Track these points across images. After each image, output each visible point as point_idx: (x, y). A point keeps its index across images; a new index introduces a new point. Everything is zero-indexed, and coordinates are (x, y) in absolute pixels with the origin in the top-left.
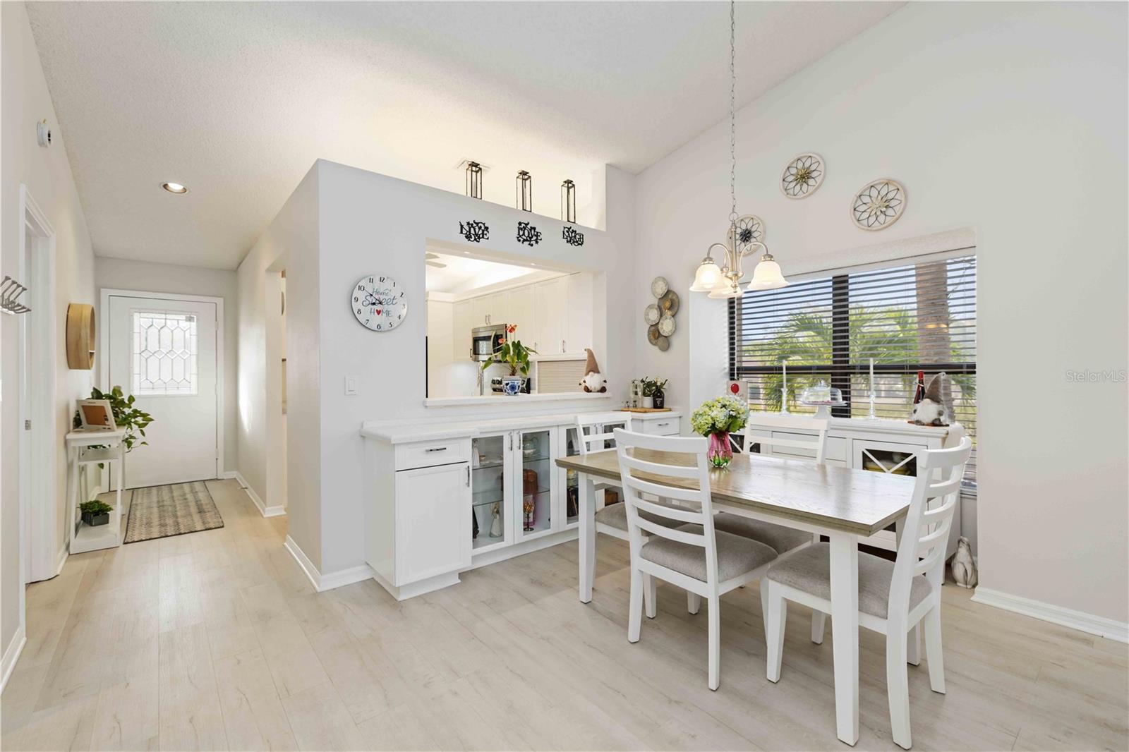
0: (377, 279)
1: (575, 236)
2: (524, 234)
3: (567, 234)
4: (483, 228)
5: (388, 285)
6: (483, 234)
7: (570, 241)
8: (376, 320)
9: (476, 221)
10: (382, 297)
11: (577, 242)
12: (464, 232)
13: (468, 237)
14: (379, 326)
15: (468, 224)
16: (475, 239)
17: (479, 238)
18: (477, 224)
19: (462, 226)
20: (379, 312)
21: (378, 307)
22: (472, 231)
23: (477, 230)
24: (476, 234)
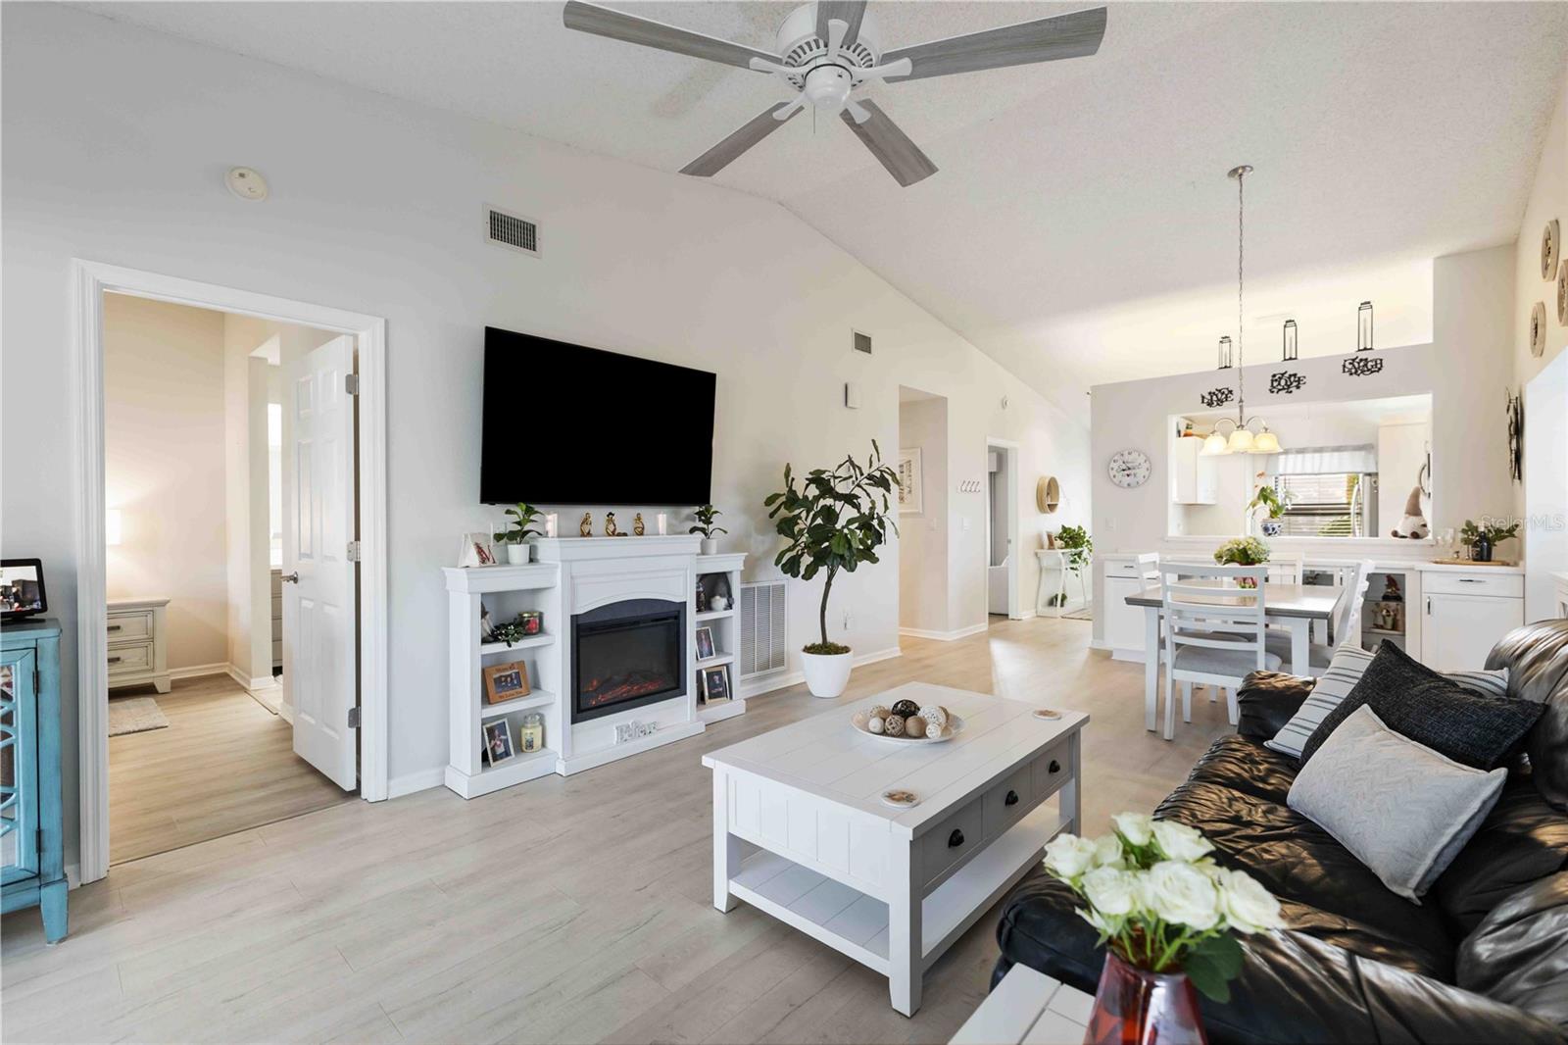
0: (1126, 453)
1: (1366, 365)
2: (1279, 384)
3: (1350, 366)
4: (1226, 392)
5: (1135, 455)
6: (1226, 397)
7: (1356, 372)
8: (1127, 480)
9: (1219, 388)
10: (1129, 465)
11: (1368, 370)
12: (1206, 401)
13: (1210, 404)
14: (1129, 485)
15: (1210, 393)
16: (1218, 404)
17: (1222, 402)
18: (1220, 391)
19: (1203, 397)
20: (1128, 475)
21: (1126, 472)
22: (1215, 398)
23: (1220, 395)
24: (1219, 400)
